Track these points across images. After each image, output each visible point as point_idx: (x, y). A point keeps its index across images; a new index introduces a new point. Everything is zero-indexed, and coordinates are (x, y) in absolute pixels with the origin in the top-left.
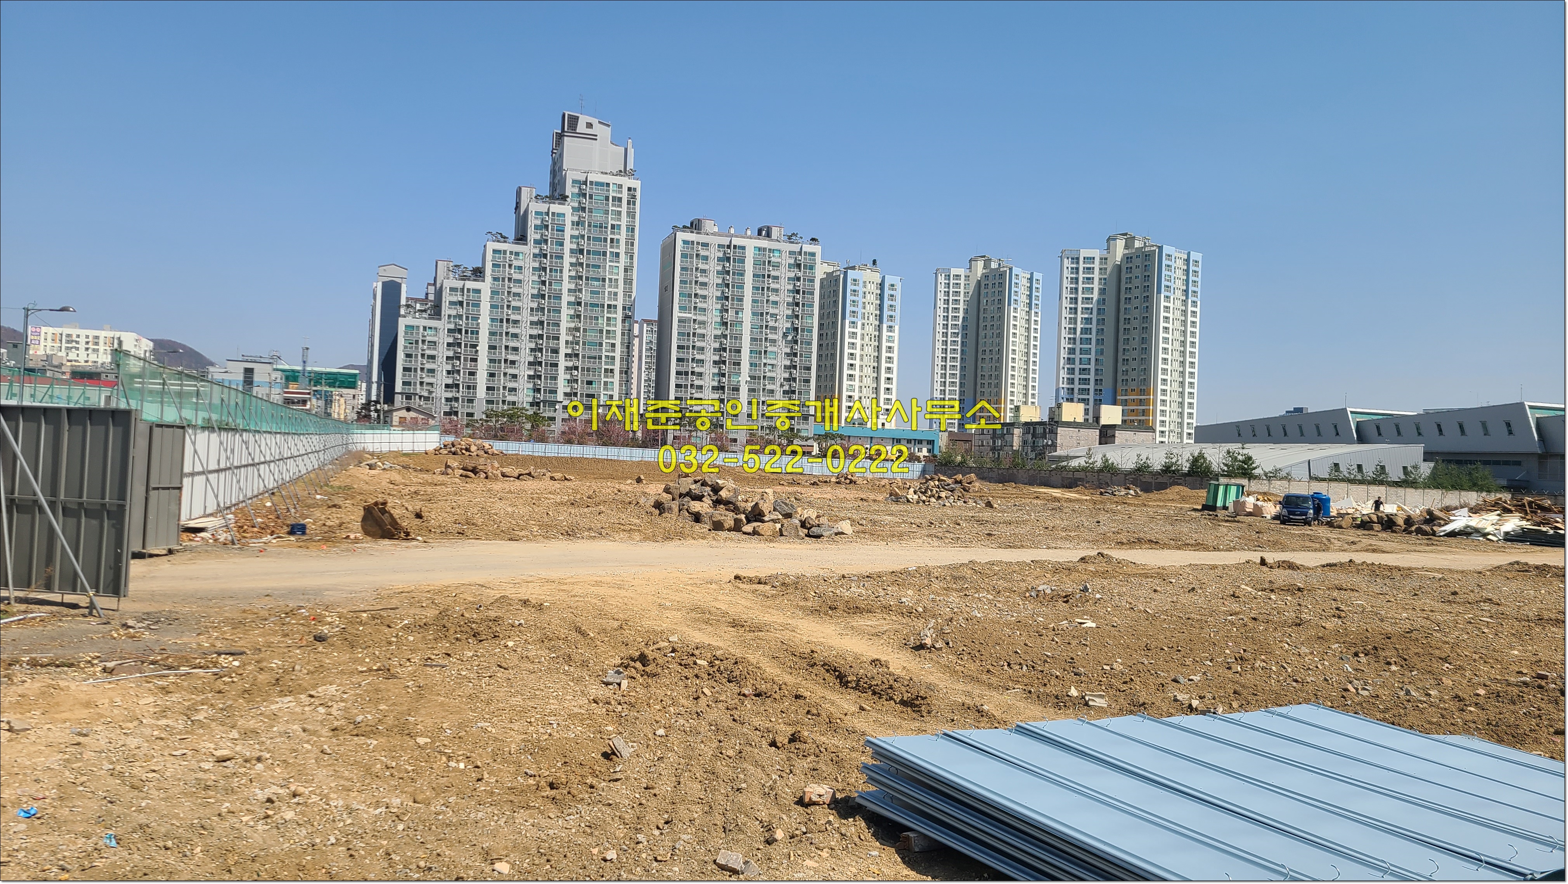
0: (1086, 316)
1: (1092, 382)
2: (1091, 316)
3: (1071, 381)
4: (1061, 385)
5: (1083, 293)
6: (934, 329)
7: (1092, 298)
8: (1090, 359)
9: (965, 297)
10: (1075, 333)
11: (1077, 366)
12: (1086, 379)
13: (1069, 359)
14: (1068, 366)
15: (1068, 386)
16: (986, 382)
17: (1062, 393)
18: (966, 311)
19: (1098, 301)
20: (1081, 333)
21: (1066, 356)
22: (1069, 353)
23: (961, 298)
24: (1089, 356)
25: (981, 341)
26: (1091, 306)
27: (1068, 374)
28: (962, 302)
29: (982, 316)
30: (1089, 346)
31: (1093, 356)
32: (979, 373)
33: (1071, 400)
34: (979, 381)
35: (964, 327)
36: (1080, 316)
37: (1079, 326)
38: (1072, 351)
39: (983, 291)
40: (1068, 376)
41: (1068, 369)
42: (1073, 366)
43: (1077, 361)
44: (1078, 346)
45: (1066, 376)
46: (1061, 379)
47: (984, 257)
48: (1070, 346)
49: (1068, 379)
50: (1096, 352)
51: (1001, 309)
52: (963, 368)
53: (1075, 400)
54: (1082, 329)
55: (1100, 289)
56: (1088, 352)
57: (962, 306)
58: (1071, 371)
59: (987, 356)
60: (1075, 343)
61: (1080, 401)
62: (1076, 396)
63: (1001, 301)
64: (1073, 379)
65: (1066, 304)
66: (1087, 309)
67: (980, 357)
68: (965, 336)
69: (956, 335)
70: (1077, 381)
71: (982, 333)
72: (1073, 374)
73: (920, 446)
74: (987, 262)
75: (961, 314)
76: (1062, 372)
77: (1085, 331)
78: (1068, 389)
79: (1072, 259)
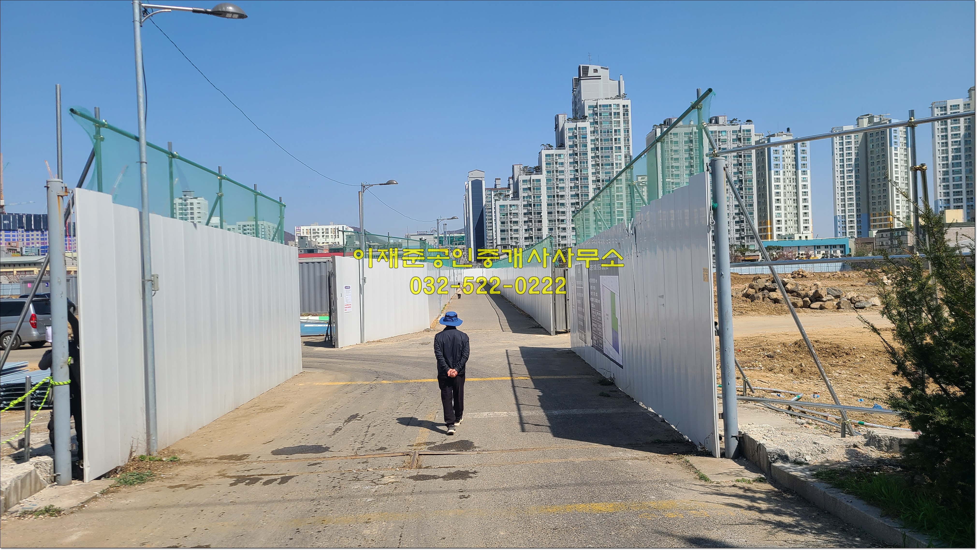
0: (956, 147)
1: (964, 193)
2: (960, 147)
3: (947, 194)
4: (939, 198)
5: (952, 131)
6: (833, 169)
7: (960, 134)
8: (961, 177)
9: (855, 144)
10: (947, 160)
11: (951, 183)
12: (959, 192)
13: (944, 179)
14: (944, 184)
15: (945, 198)
16: (876, 201)
17: (940, 203)
18: (857, 154)
19: (965, 135)
20: (953, 160)
21: (942, 177)
22: (944, 175)
23: (853, 146)
24: (960, 175)
25: (870, 173)
26: (959, 139)
27: (944, 189)
28: (853, 148)
29: (869, 156)
30: (960, 168)
31: (963, 175)
32: (871, 196)
33: (949, 208)
34: (871, 201)
35: (857, 165)
36: (950, 148)
37: (950, 155)
38: (946, 173)
39: (869, 139)
40: (945, 191)
41: (944, 186)
42: (947, 184)
43: (951, 180)
44: (951, 169)
45: (943, 191)
46: (939, 194)
47: (868, 115)
48: (945, 169)
49: (944, 193)
50: (966, 171)
51: (884, 150)
52: (857, 194)
53: (952, 207)
54: (953, 156)
55: (966, 127)
56: (959, 172)
57: (853, 151)
58: (947, 187)
59: (876, 183)
60: (948, 167)
61: (958, 207)
62: (952, 204)
63: (884, 144)
64: (948, 193)
65: (938, 140)
66: (956, 142)
67: (870, 184)
68: (857, 171)
69: (851, 171)
70: (951, 194)
71: (870, 168)
72: (948, 189)
73: (835, 249)
74: (871, 119)
75: (853, 157)
76: (939, 188)
77: (954, 158)
78: (945, 200)
79: (941, 108)
